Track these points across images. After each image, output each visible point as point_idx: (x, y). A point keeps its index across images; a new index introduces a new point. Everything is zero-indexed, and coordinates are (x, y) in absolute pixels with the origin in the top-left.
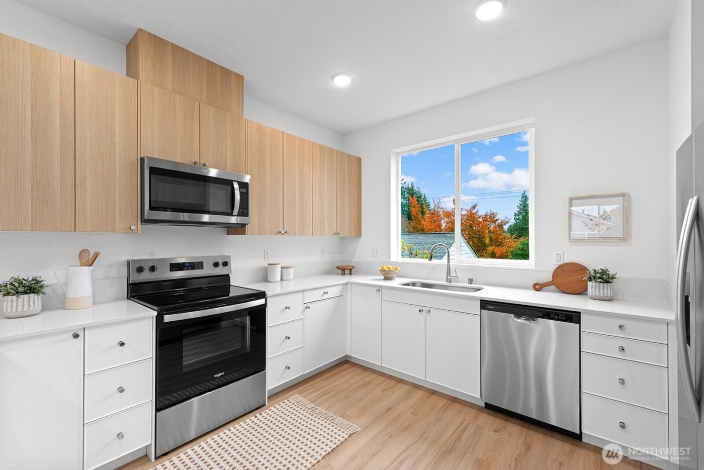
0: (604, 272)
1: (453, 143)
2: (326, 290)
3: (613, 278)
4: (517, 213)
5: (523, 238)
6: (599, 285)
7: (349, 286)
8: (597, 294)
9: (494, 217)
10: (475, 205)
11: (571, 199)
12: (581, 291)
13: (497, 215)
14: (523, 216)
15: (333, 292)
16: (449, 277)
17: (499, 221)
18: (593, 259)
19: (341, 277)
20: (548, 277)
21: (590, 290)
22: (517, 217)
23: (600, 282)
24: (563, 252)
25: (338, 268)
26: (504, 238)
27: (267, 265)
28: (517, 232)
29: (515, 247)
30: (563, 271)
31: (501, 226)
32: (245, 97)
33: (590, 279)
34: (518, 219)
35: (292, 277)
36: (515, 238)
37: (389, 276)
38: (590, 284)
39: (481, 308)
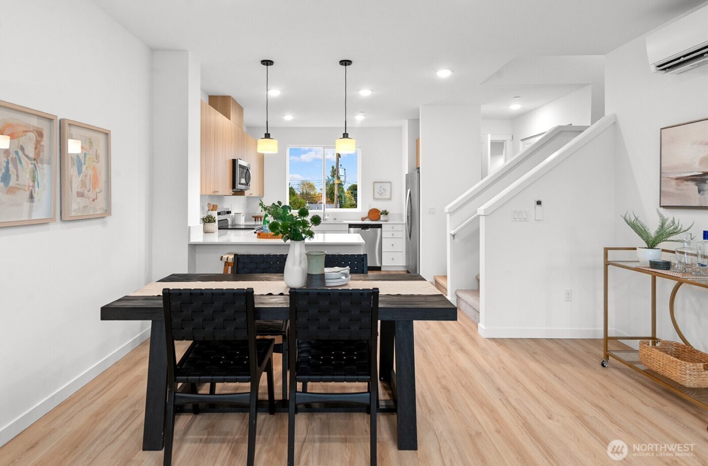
0: (386, 211)
3: (388, 213)
8: (385, 218)
11: (374, 183)
12: (378, 219)
16: (324, 218)
18: (381, 206)
21: (381, 219)
23: (384, 215)
24: (371, 205)
27: (233, 214)
30: (371, 212)
33: (381, 214)
38: (381, 216)
39: (349, 227)
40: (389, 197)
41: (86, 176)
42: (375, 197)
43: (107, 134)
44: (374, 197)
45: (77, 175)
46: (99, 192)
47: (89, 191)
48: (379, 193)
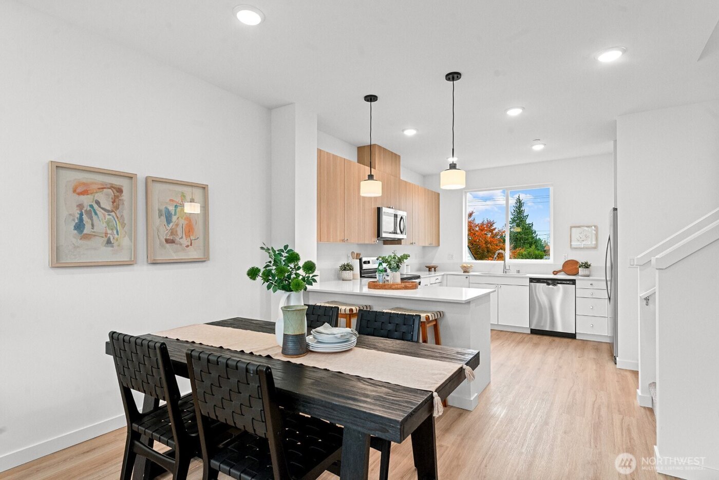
0: (586, 263)
2: (437, 278)
3: (590, 265)
6: (584, 270)
7: (445, 277)
8: (583, 274)
10: (472, 213)
11: (571, 227)
12: (577, 274)
13: (494, 223)
16: (505, 270)
17: (496, 230)
18: (581, 258)
19: (428, 273)
20: (560, 268)
21: (580, 273)
22: (511, 226)
23: (584, 268)
24: (567, 255)
25: (427, 267)
30: (567, 264)
32: (401, 167)
33: (580, 267)
37: (468, 270)
38: (580, 269)
39: (530, 282)
40: (593, 246)
41: (177, 225)
42: (573, 246)
43: (204, 188)
44: (571, 245)
45: (165, 223)
46: (195, 239)
47: (182, 238)
48: (579, 241)
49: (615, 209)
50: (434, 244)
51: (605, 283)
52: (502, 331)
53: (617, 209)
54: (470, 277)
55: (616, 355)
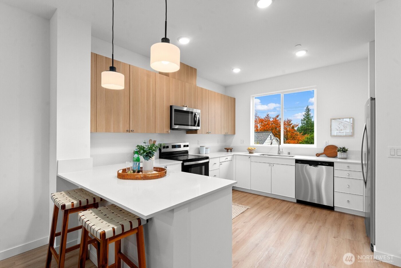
0: (344, 148)
1: (280, 93)
2: (227, 157)
3: (347, 150)
4: (303, 119)
5: (307, 135)
6: (342, 153)
7: (235, 156)
8: (341, 157)
9: (290, 122)
10: (278, 115)
11: (331, 119)
12: (335, 156)
13: (291, 121)
14: (306, 121)
15: (229, 158)
16: (279, 152)
17: (293, 124)
18: (339, 143)
19: (226, 153)
20: (322, 151)
21: (338, 156)
22: (303, 122)
23: (342, 152)
24: (328, 141)
25: (225, 149)
26: (296, 135)
27: (199, 147)
28: (303, 131)
29: (302, 140)
30: (328, 148)
31: (293, 127)
32: (197, 77)
33: (338, 151)
34: (304, 123)
35: (209, 152)
36: (302, 135)
37: (252, 152)
38: (338, 153)
39: (296, 163)
40: (350, 134)
42: (333, 134)
44: (331, 134)
48: (338, 130)
49: (373, 99)
50: (229, 133)
51: (361, 166)
52: (274, 199)
53: (375, 99)
54: (252, 158)
55: (374, 243)
